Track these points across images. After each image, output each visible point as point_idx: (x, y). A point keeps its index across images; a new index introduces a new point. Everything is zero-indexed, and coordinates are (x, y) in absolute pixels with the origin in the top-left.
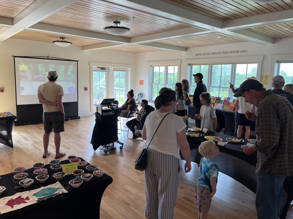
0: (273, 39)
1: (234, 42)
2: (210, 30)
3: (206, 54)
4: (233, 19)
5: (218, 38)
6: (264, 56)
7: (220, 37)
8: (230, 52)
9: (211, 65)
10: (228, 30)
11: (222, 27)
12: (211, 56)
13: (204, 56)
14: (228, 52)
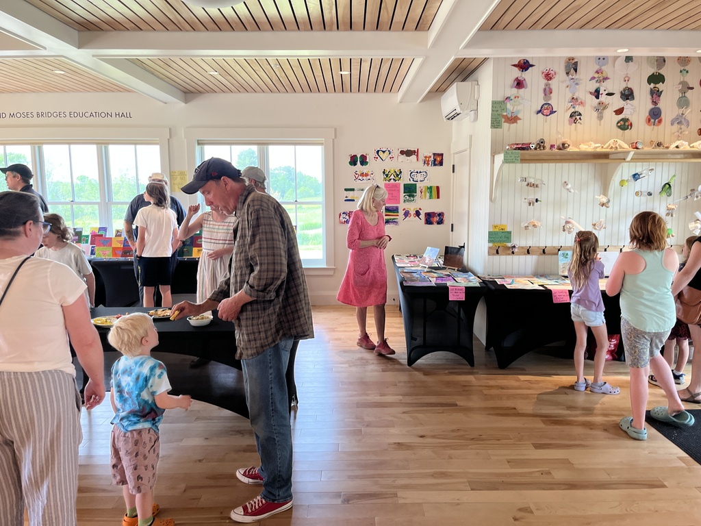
0: (185, 93)
1: (96, 90)
2: (45, 48)
3: (19, 115)
4: (107, 30)
5: (56, 75)
6: (170, 129)
7: (62, 73)
8: (87, 115)
9: (37, 146)
10: (93, 56)
11: (80, 45)
12: (35, 120)
13: (14, 121)
14: (84, 115)
